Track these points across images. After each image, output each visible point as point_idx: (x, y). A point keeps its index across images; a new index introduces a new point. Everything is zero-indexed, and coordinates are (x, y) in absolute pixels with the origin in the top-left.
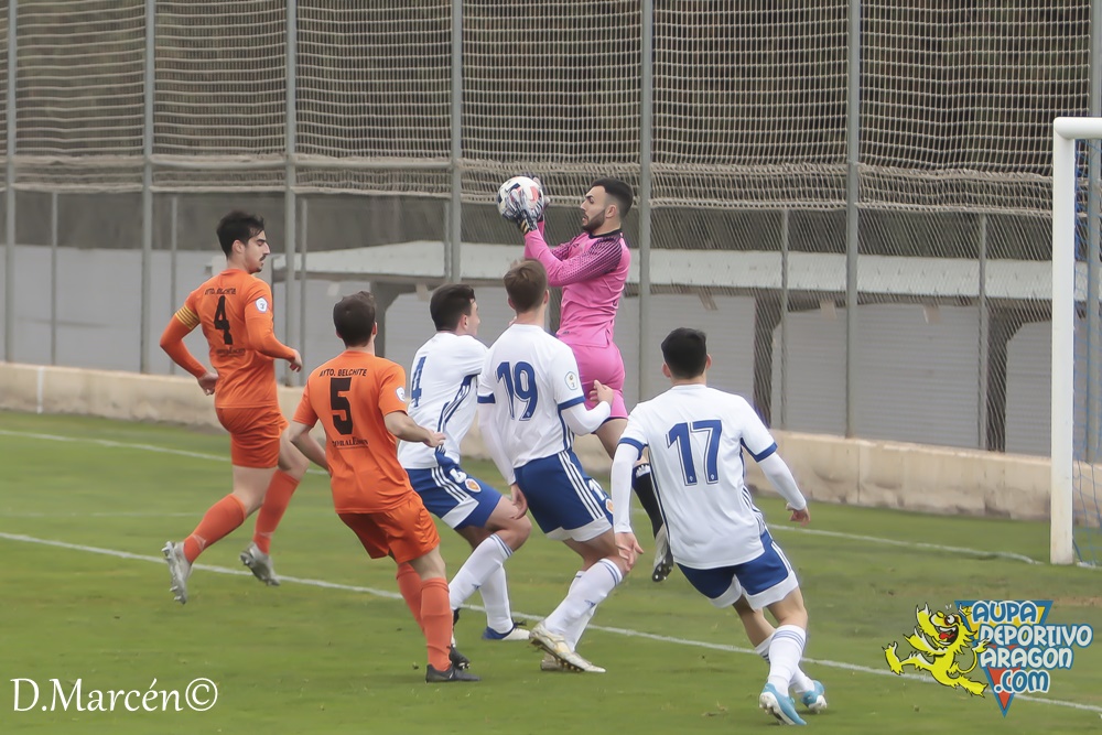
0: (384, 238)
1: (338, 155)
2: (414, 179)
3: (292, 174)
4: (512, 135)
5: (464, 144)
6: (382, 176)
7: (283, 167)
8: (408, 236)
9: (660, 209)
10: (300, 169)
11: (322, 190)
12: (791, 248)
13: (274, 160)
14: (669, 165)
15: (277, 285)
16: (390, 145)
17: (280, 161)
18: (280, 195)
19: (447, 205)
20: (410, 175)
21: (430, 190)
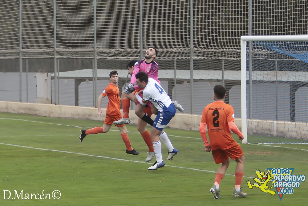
0: (77, 68)
1: (67, 48)
2: (85, 54)
3: (56, 53)
5: (97, 45)
6: (77, 53)
7: (53, 52)
10: (57, 52)
11: (63, 57)
12: (177, 69)
13: (51, 50)
15: (52, 80)
16: (79, 46)
17: (53, 50)
18: (53, 58)
19: (93, 60)
21: (89, 56)
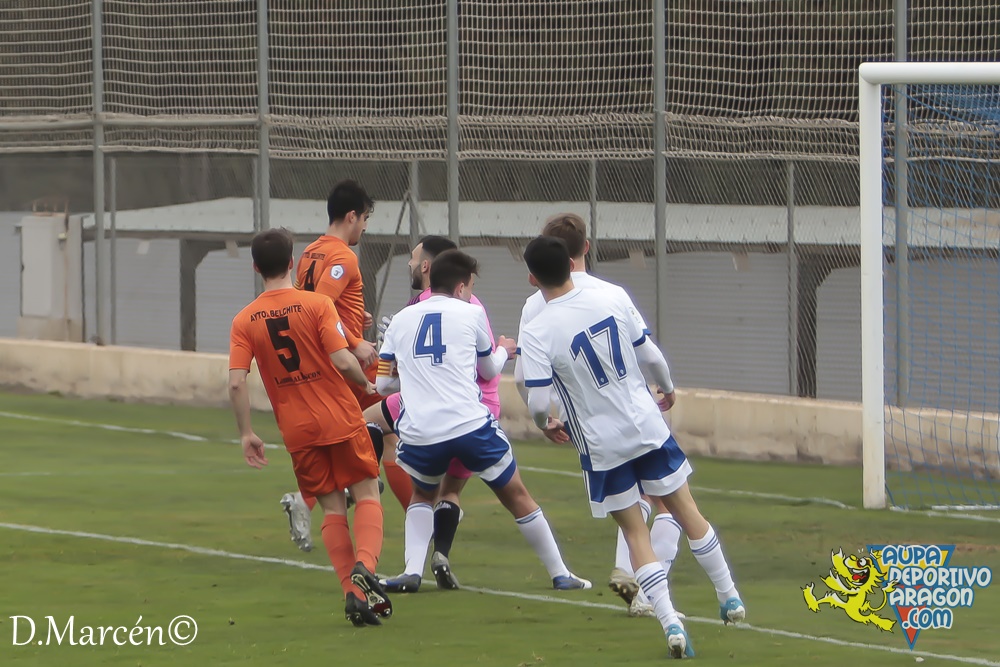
0: (194, 196)
1: (146, 113)
2: (222, 136)
3: (100, 133)
4: (319, 90)
5: (271, 100)
6: (190, 133)
7: (91, 126)
8: (217, 194)
9: (467, 161)
10: (108, 127)
11: (130, 148)
12: (600, 198)
13: (82, 119)
14: (476, 118)
15: (86, 244)
16: (197, 102)
17: (88, 120)
18: (89, 154)
19: (255, 161)
20: (217, 132)
21: (238, 146)
